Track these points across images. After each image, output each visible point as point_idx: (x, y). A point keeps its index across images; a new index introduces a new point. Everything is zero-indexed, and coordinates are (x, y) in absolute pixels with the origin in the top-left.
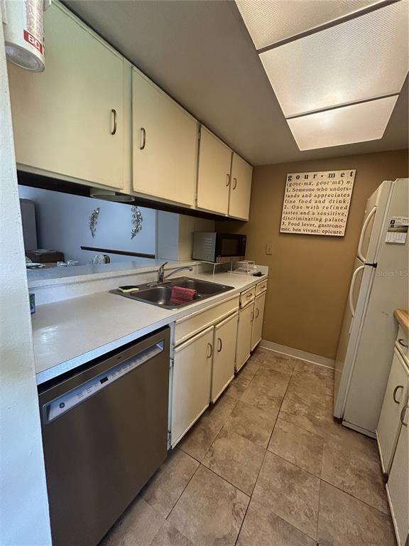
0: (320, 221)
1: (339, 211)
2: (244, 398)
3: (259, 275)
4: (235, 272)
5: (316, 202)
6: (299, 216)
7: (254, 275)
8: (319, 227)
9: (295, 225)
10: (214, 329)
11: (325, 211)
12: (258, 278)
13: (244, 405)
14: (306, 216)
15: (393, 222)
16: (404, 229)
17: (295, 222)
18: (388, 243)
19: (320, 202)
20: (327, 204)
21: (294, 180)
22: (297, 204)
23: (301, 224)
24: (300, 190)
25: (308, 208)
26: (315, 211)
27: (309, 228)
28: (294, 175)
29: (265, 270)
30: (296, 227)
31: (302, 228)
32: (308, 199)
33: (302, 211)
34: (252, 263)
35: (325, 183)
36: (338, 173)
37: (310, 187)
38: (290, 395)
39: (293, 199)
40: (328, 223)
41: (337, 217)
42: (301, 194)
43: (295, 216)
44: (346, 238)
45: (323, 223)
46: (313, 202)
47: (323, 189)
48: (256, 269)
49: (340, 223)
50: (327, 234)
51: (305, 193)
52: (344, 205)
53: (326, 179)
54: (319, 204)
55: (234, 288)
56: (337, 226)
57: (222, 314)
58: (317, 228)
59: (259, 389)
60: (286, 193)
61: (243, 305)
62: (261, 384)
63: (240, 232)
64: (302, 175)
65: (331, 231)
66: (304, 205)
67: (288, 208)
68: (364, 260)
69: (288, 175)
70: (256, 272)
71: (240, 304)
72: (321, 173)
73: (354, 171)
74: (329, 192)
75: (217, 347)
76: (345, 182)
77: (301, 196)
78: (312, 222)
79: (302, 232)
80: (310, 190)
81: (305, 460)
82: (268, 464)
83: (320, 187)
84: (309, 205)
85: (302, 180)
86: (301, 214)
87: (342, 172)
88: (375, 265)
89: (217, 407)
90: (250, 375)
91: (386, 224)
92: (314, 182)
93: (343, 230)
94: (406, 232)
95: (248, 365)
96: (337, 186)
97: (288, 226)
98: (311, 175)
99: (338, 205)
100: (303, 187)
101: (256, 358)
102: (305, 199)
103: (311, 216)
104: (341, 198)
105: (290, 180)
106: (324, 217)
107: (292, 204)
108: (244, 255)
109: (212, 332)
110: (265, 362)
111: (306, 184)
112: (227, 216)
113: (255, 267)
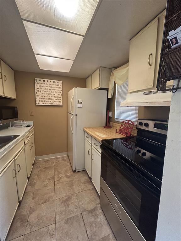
1: (59, 96)
2: (36, 187)
3: (29, 126)
4: (13, 127)
5: (50, 92)
6: (44, 97)
7: (26, 127)
8: (53, 102)
9: (43, 101)
11: (54, 96)
12: (29, 128)
13: (38, 190)
14: (47, 98)
15: (78, 101)
17: (42, 100)
18: (78, 108)
19: (51, 92)
20: (54, 93)
21: (38, 81)
22: (42, 92)
23: (45, 101)
24: (42, 86)
25: (47, 94)
26: (50, 96)
27: (49, 103)
28: (38, 79)
29: (31, 123)
30: (43, 102)
32: (47, 90)
33: (44, 95)
34: (23, 121)
35: (52, 85)
36: (56, 81)
37: (47, 85)
38: (56, 173)
39: (40, 90)
40: (57, 101)
41: (59, 98)
42: (43, 88)
43: (42, 97)
44: (63, 106)
45: (54, 100)
46: (49, 92)
47: (52, 87)
48: (26, 123)
49: (60, 101)
50: (56, 105)
51: (45, 88)
52: (61, 94)
53: (52, 83)
54: (51, 93)
55: (19, 136)
56: (59, 102)
58: (52, 103)
59: (43, 179)
60: (36, 87)
61: (26, 143)
62: (43, 176)
63: (12, 105)
64: (42, 80)
65: (58, 104)
66: (45, 93)
67: (38, 94)
68: (73, 114)
69: (35, 79)
70: (26, 125)
72: (49, 80)
73: (62, 82)
74: (54, 89)
75: (17, 169)
76: (59, 85)
77: (43, 89)
78: (50, 100)
79: (46, 104)
80: (46, 87)
83: (50, 86)
84: (47, 93)
85: (42, 82)
86: (45, 96)
87: (58, 81)
88: (76, 115)
90: (36, 176)
92: (48, 83)
93: (62, 103)
94: (82, 104)
95: (33, 171)
96: (56, 86)
97: (39, 102)
98: (46, 80)
99: (58, 94)
100: (43, 85)
101: (36, 167)
102: (45, 90)
103: (49, 98)
104: (59, 91)
105: (36, 81)
106: (54, 98)
107: (40, 92)
108: (17, 117)
109: (14, 163)
110: (41, 166)
111: (44, 84)
112: (3, 96)
113: (25, 122)
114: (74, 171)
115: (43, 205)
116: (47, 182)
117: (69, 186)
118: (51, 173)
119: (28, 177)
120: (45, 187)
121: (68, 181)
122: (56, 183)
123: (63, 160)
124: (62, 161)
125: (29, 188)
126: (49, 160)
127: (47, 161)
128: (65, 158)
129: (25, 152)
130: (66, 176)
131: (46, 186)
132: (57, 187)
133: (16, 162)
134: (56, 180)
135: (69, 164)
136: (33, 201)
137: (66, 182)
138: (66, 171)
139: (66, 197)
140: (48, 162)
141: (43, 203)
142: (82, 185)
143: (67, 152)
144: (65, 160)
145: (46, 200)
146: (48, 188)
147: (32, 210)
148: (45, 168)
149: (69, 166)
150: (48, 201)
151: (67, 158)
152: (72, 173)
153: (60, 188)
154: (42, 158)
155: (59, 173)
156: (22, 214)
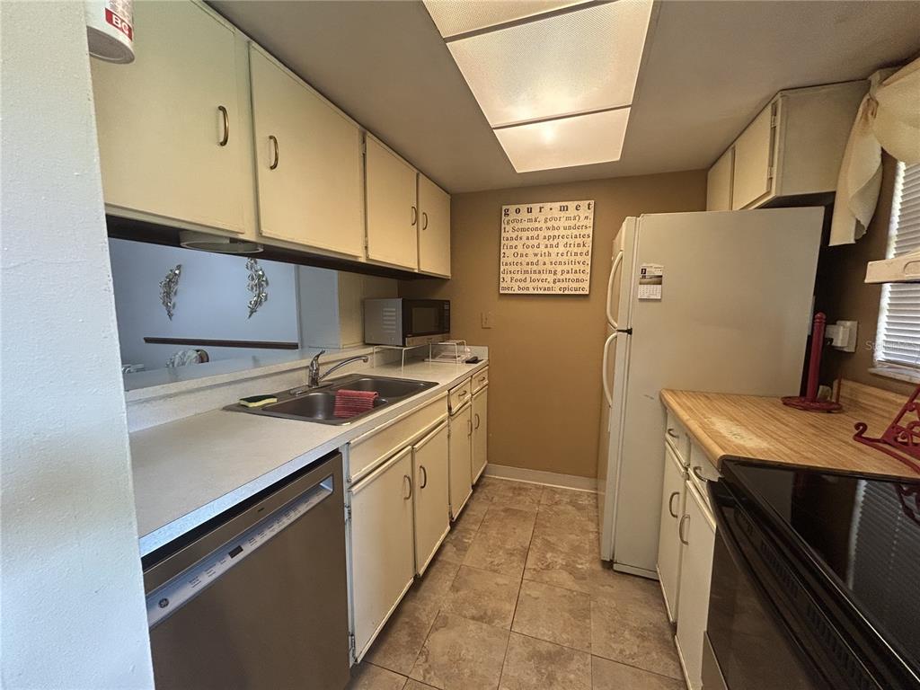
0: (555, 274)
1: (579, 258)
2: (469, 560)
3: (475, 361)
4: (437, 359)
5: (546, 247)
6: (525, 268)
7: (467, 362)
8: (554, 282)
9: (520, 281)
10: (413, 452)
11: (560, 259)
12: (474, 366)
13: (470, 571)
14: (535, 268)
15: (644, 271)
16: (658, 280)
17: (519, 276)
18: (641, 300)
19: (552, 246)
20: (561, 249)
21: (513, 216)
22: (520, 250)
23: (528, 280)
24: (523, 230)
25: (536, 255)
26: (547, 259)
27: (540, 285)
28: (512, 208)
29: (482, 352)
30: (523, 285)
31: (531, 285)
32: (535, 242)
33: (528, 260)
34: (462, 344)
35: (555, 219)
36: (572, 205)
37: (537, 225)
38: (538, 542)
39: (514, 243)
40: (568, 276)
41: (577, 267)
42: (524, 235)
43: (519, 268)
44: (592, 296)
45: (559, 276)
46: (542, 247)
47: (554, 228)
48: (469, 352)
49: (581, 276)
50: (566, 292)
51: (530, 234)
52: (585, 250)
53: (556, 213)
54: (551, 250)
55: (438, 384)
56: (578, 280)
57: (424, 425)
58: (552, 285)
59: (491, 542)
60: (503, 234)
61: (454, 410)
62: (493, 533)
63: (440, 295)
64: (524, 207)
65: (572, 288)
66: (530, 251)
67: (508, 256)
68: (616, 325)
69: (504, 207)
70: (469, 356)
71: (450, 409)
72: (548, 205)
73: (592, 202)
74: (562, 232)
75: (419, 481)
76: (582, 218)
77: (524, 238)
78: (544, 276)
79: (531, 291)
80: (536, 229)
81: (568, 633)
82: (514, 651)
83: (549, 224)
84: (536, 250)
85: (524, 215)
86: (528, 264)
87: (576, 203)
88: (629, 332)
89: (426, 583)
90: (475, 523)
91: (637, 275)
92: (542, 218)
93: (586, 285)
94: (660, 283)
95: (471, 506)
96: (572, 223)
97: (510, 284)
98: (536, 207)
99: (576, 250)
100: (525, 225)
101: (481, 495)
102: (530, 242)
103: (541, 267)
104: (579, 240)
105: (507, 215)
106: (559, 268)
107: (514, 250)
108: (449, 332)
109: (410, 455)
110: (496, 499)
111: (530, 220)
112: (416, 271)
113: (467, 349)
114: (608, 565)
115: (472, 626)
116: (501, 557)
117: (571, 611)
118: (521, 534)
119: (451, 518)
120: (491, 570)
121: (572, 592)
122: (528, 575)
123: (573, 503)
124: (570, 507)
125: (450, 551)
126: (526, 490)
127: (519, 490)
128: (584, 502)
129: (449, 436)
130: (570, 569)
131: (495, 571)
132: (528, 592)
133: (417, 455)
134: (530, 564)
135: (592, 527)
136: (452, 596)
137: (565, 593)
138: (576, 549)
139: (551, 645)
140: (519, 494)
141: (473, 618)
142: (627, 635)
143: (593, 480)
144: (580, 508)
145: (485, 613)
146: (500, 580)
147: (443, 623)
148: (506, 510)
149: (592, 536)
150: (490, 622)
151: (593, 502)
152: (598, 567)
153: (536, 599)
154: (504, 475)
155: (549, 546)
156: (417, 615)
